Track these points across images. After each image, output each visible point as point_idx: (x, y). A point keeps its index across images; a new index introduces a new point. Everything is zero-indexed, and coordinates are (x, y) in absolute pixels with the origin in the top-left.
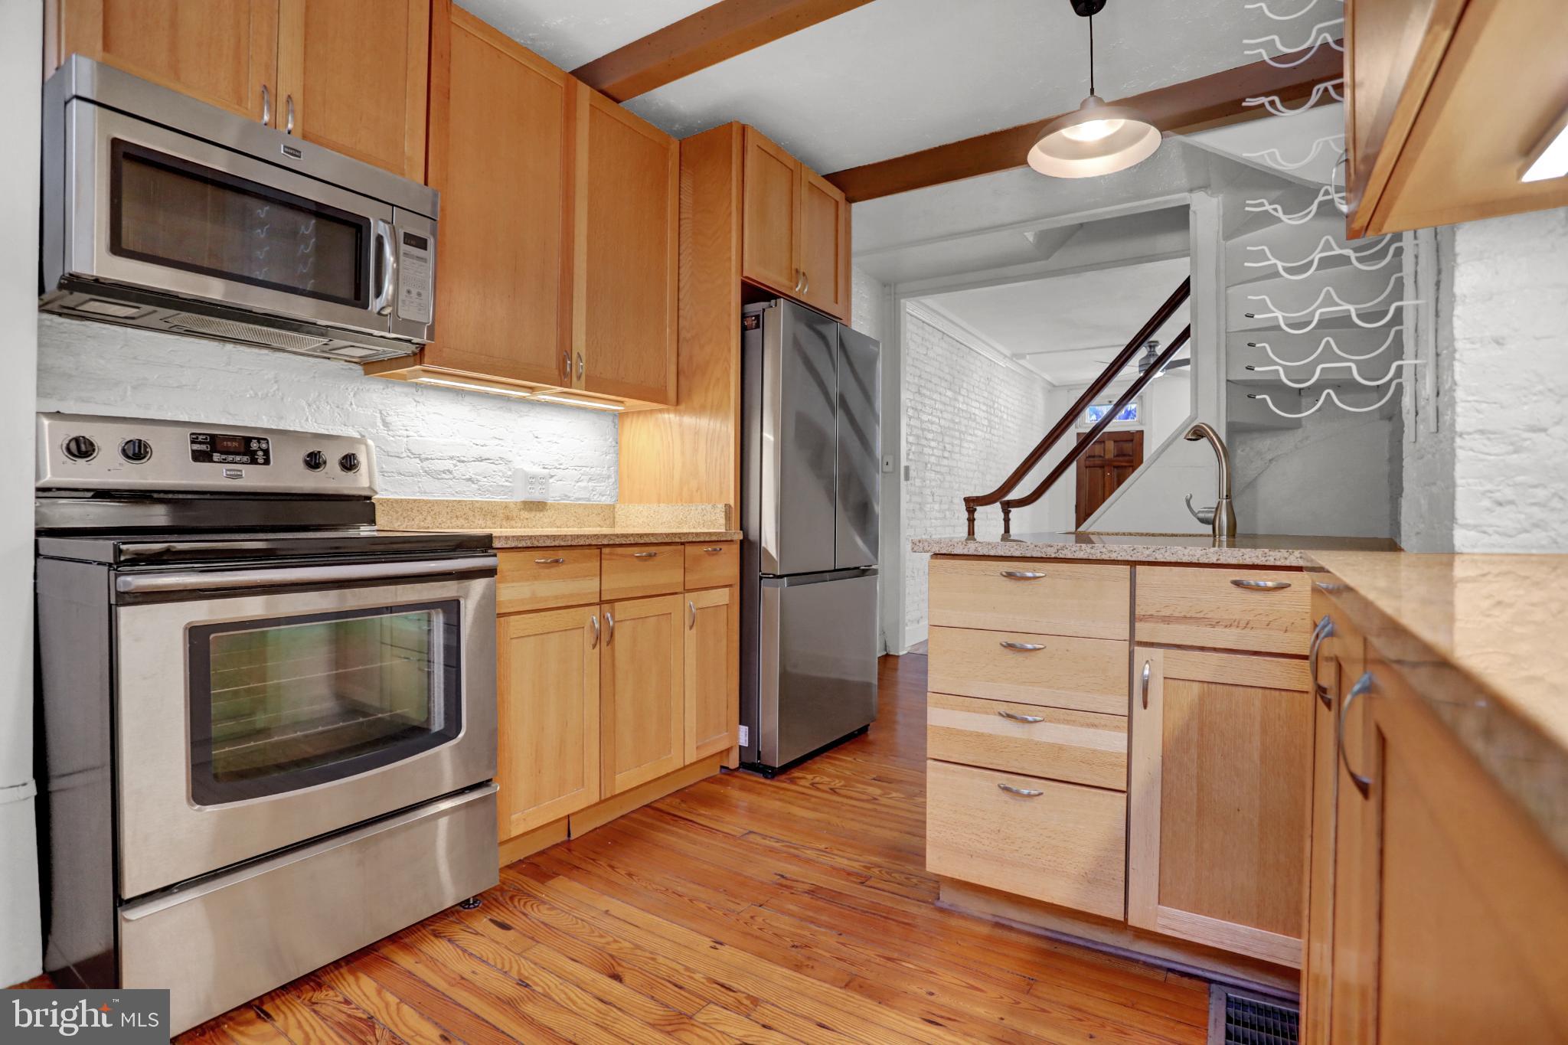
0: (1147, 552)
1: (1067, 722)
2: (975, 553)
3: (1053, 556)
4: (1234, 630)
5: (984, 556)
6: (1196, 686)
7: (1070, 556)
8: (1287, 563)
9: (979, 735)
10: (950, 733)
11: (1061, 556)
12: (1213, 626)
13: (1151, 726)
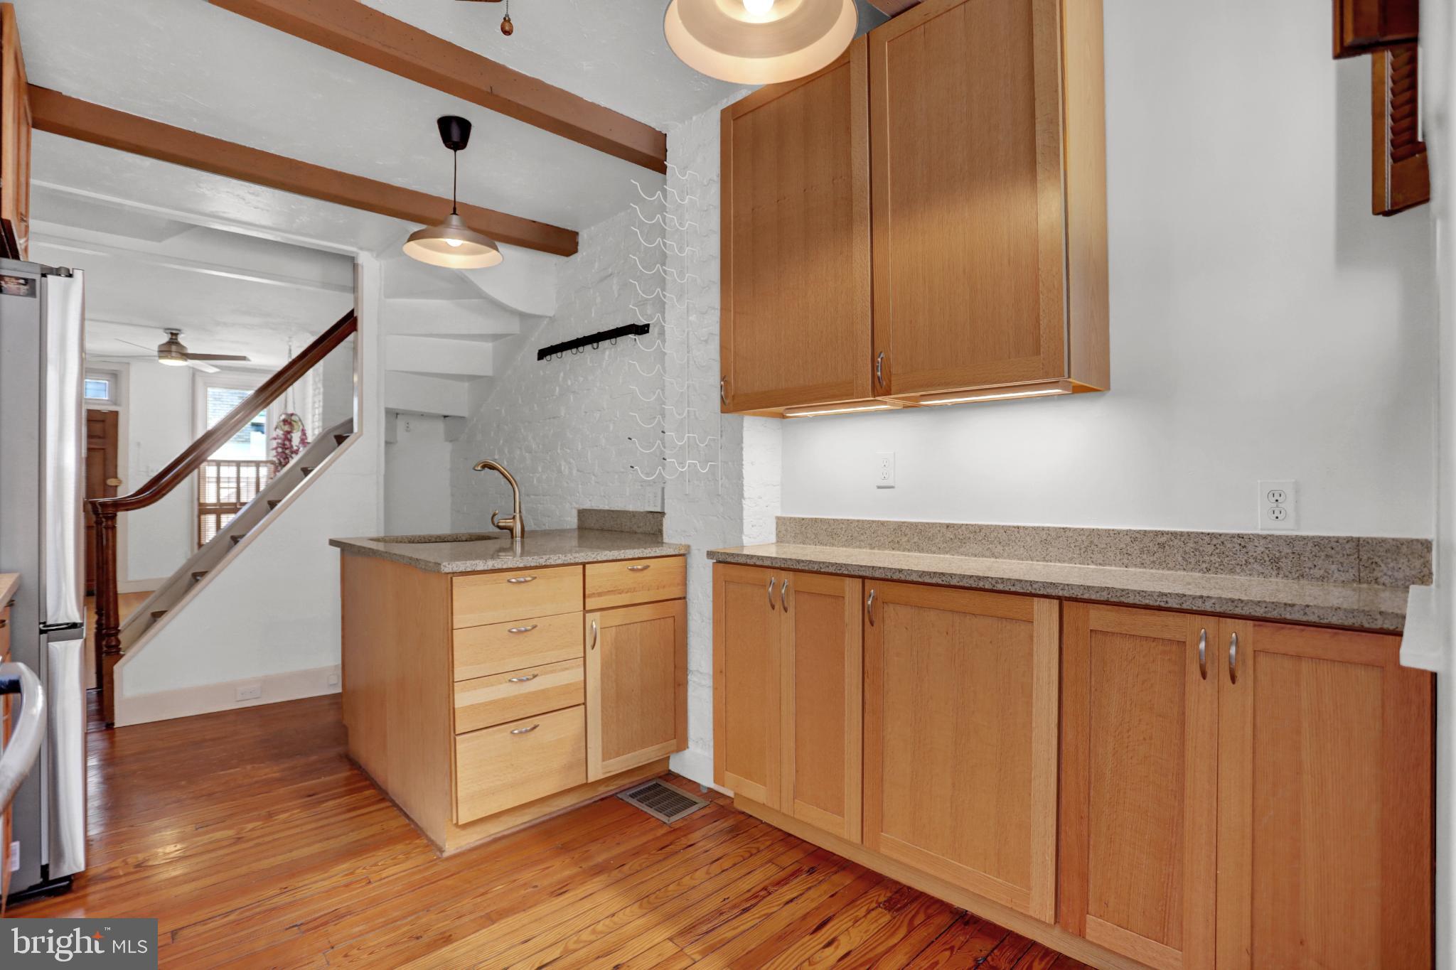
0: (593, 556)
1: (552, 672)
2: (493, 568)
3: (544, 564)
4: (629, 594)
5: (499, 569)
6: (614, 629)
7: (553, 563)
8: (651, 555)
9: (491, 703)
10: (473, 708)
11: (548, 564)
12: (620, 593)
13: (595, 657)
